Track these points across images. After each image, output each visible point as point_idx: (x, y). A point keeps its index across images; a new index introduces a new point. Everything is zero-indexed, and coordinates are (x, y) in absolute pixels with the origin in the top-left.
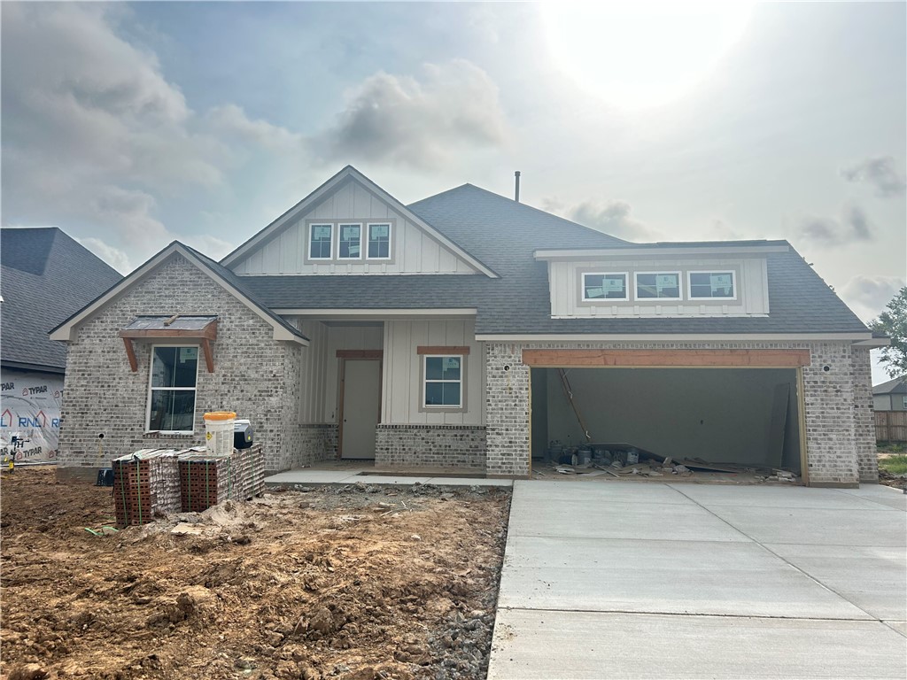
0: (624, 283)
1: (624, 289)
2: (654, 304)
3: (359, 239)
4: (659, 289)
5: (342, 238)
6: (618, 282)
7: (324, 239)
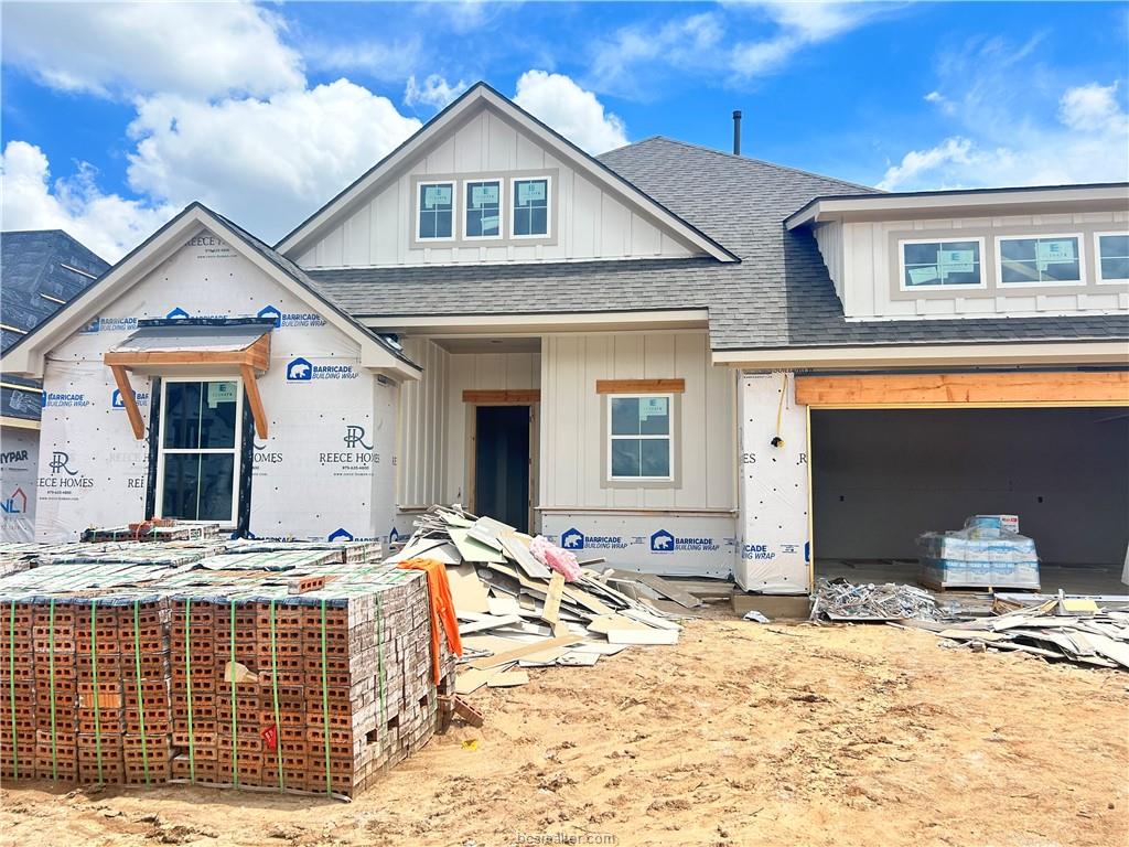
0: (977, 258)
1: (977, 267)
2: (1033, 294)
3: (497, 205)
4: (1042, 267)
5: (470, 204)
6: (966, 257)
7: (440, 207)
